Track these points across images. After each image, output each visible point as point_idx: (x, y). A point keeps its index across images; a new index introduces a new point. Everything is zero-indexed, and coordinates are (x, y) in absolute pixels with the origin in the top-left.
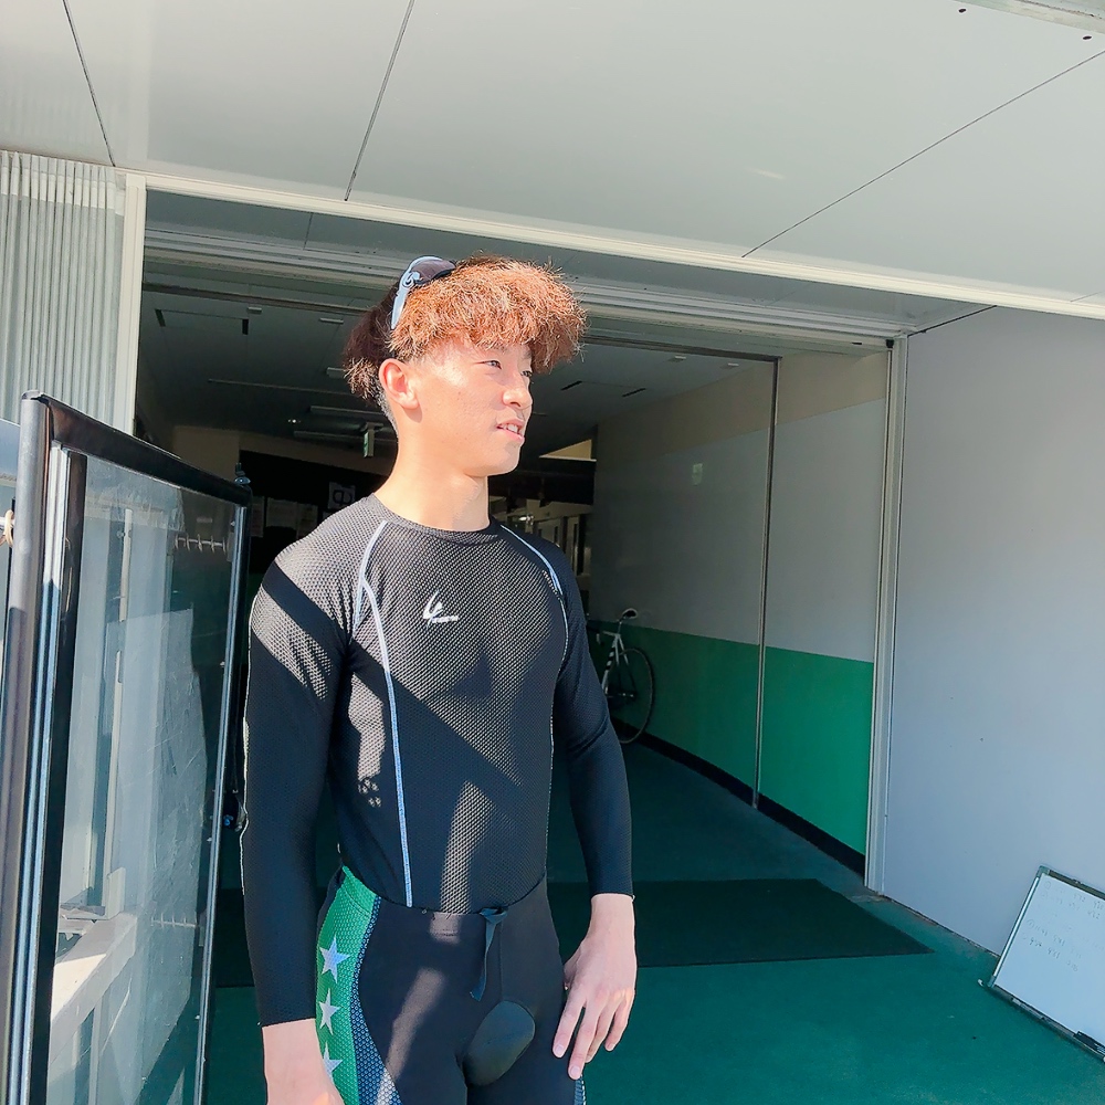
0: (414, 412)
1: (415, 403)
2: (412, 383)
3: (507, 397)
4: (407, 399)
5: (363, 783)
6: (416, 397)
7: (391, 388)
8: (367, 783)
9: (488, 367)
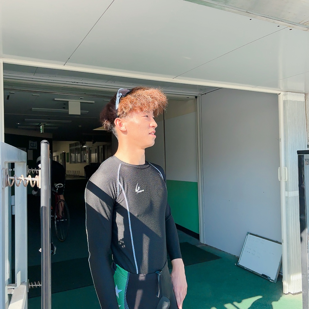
0: (125, 132)
1: (125, 130)
2: (124, 124)
3: (151, 125)
4: (123, 128)
5: (120, 242)
6: (126, 128)
7: (118, 126)
8: (121, 241)
9: (145, 117)
